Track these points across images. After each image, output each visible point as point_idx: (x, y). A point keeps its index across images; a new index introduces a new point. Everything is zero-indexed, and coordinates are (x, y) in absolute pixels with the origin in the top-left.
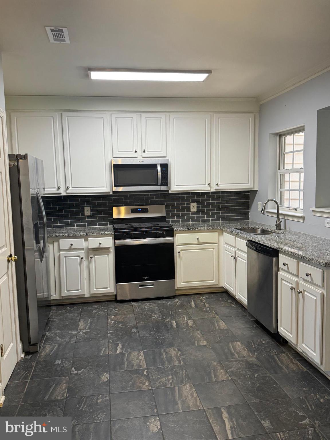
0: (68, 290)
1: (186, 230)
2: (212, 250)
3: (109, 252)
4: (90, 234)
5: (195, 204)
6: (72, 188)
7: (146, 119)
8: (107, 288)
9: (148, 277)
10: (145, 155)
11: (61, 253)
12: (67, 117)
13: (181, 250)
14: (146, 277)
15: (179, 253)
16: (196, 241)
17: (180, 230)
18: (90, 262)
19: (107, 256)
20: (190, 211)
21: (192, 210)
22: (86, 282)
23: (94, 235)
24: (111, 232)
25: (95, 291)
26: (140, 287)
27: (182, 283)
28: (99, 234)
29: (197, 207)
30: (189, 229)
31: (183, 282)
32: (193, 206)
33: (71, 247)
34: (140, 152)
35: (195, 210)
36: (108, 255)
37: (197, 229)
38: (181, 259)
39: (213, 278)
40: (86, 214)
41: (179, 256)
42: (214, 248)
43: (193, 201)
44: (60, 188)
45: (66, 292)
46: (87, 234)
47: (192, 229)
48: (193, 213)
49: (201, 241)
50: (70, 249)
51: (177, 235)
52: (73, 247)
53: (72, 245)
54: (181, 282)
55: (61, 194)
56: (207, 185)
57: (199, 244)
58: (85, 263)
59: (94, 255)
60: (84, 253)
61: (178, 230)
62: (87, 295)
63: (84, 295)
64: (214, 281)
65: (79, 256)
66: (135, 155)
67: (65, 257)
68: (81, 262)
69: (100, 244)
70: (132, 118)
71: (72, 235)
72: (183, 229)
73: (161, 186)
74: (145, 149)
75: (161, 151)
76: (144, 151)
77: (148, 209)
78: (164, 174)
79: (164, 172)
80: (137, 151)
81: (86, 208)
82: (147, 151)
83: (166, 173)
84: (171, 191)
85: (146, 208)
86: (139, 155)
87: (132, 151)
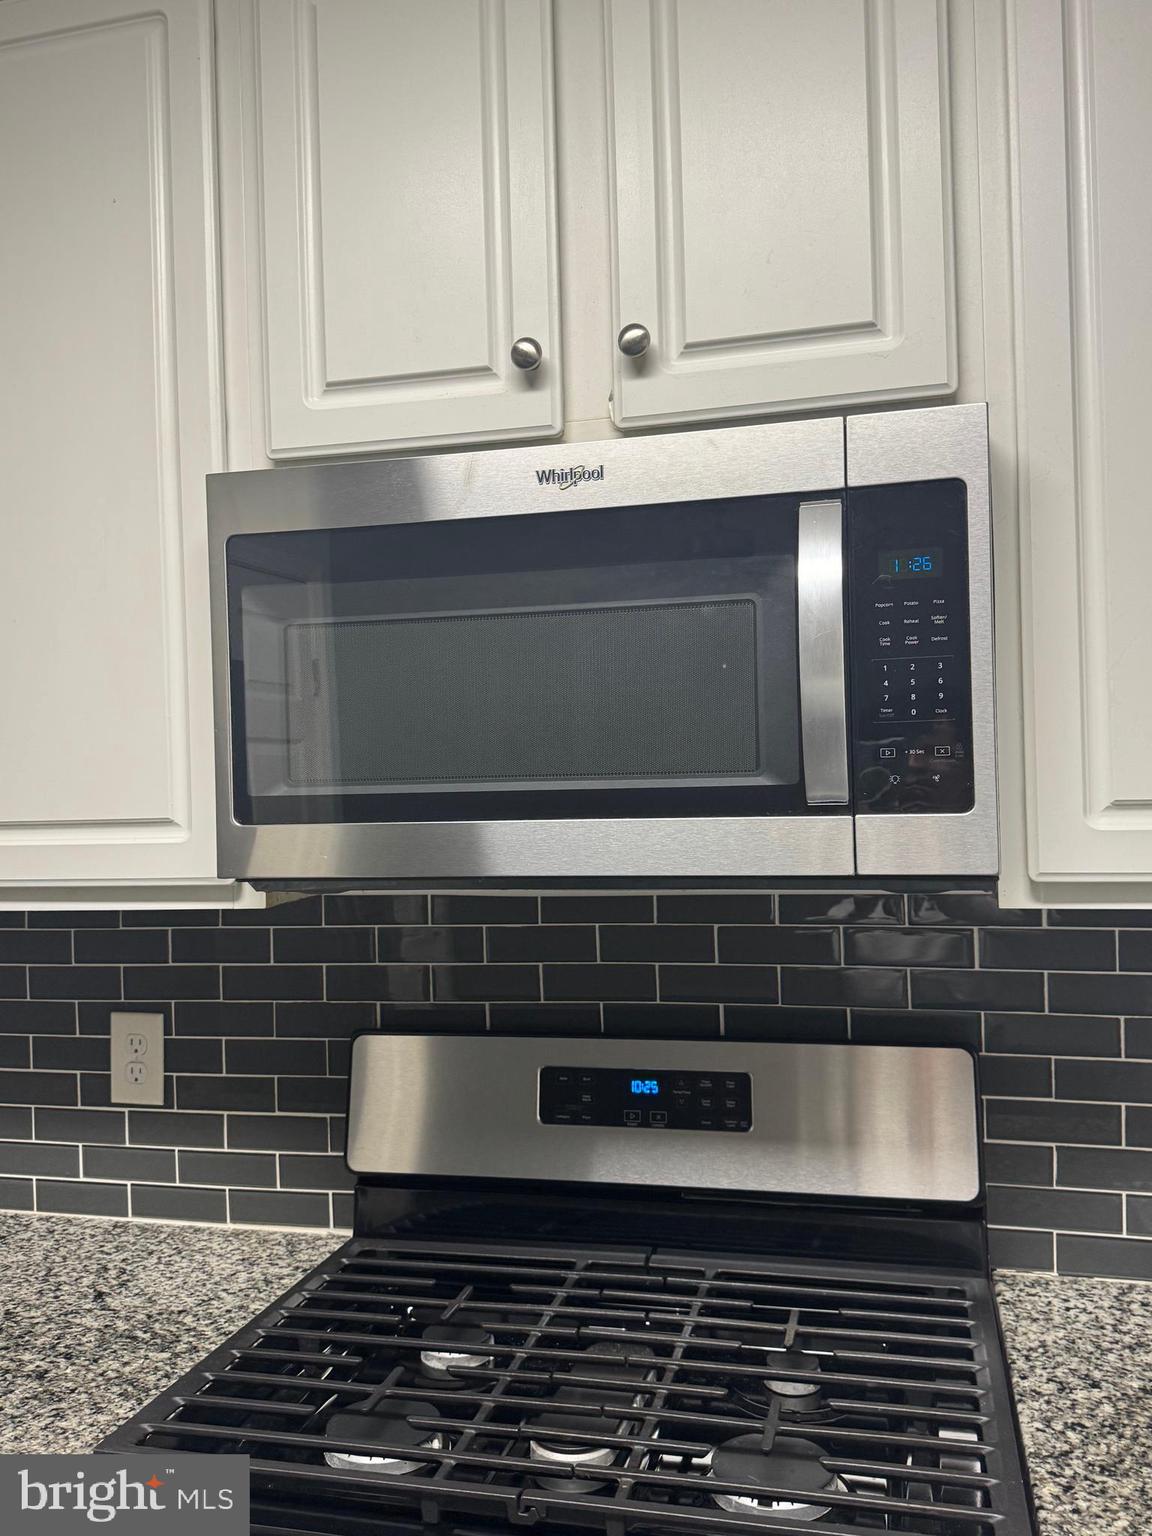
10: (646, 397)
40: (122, 1091)
73: (852, 808)
74: (640, 311)
75: (869, 328)
76: (637, 355)
77: (743, 1081)
78: (912, 630)
79: (912, 612)
80: (545, 354)
81: (122, 1026)
82: (674, 348)
83: (939, 620)
84: (1036, 888)
85: (718, 1078)
86: (575, 412)
87: (484, 371)
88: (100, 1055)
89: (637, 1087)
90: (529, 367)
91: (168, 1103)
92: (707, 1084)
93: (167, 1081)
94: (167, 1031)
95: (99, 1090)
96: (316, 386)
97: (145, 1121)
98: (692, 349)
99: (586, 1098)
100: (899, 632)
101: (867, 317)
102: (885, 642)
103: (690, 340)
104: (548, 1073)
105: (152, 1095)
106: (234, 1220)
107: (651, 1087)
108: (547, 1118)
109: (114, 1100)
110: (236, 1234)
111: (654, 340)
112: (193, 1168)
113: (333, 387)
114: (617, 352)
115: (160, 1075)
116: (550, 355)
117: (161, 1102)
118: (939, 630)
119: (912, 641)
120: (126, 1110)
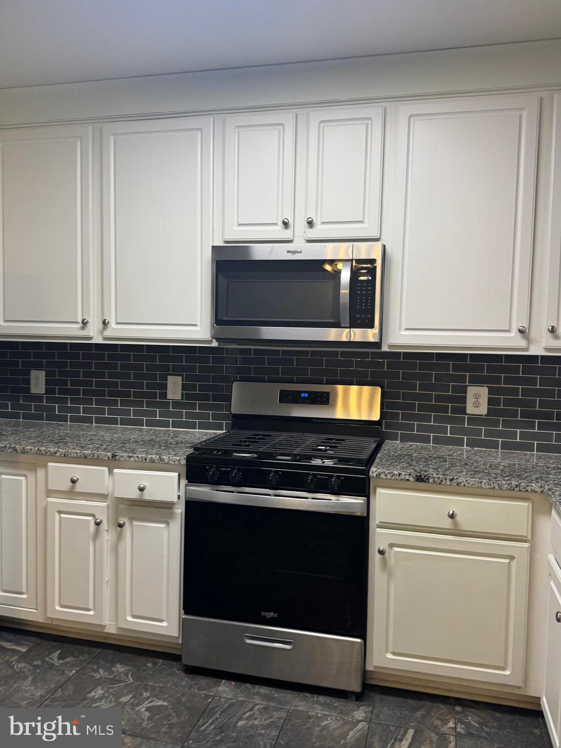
0: (62, 603)
1: (411, 479)
2: (507, 561)
3: (172, 516)
4: (122, 456)
5: (483, 392)
6: (118, 323)
7: (322, 125)
8: (161, 621)
9: (276, 615)
10: (313, 234)
11: (50, 499)
12: (114, 135)
13: (392, 545)
14: (271, 614)
15: (381, 552)
16: (447, 523)
17: (389, 477)
18: (120, 537)
19: (163, 526)
20: (463, 410)
21: (471, 409)
22: (107, 591)
23: (132, 459)
24: (178, 458)
25: (131, 622)
26: (248, 641)
27: (389, 656)
28: (146, 459)
29: (490, 402)
30: (419, 479)
31: (394, 654)
32: (477, 396)
33: (73, 488)
34: (300, 226)
35: (483, 410)
36: (168, 523)
37: (452, 480)
38: (390, 575)
39: (506, 661)
40: (170, 396)
41: (384, 564)
42: (512, 558)
43: (477, 381)
44: (87, 322)
45: (58, 608)
46: (114, 456)
47: (431, 480)
48: (475, 420)
49: (465, 523)
50: (72, 493)
51: (380, 491)
52: (79, 488)
53: (73, 482)
54: (387, 652)
55: (91, 338)
56: (514, 333)
57: (457, 532)
58: (107, 537)
59: (132, 519)
60: (106, 510)
61: (383, 476)
62: (111, 629)
63: (104, 627)
64: (507, 672)
65: (93, 516)
66: (286, 234)
67: (60, 512)
68: (97, 532)
69: (141, 490)
70: (282, 124)
71: (75, 455)
72: (400, 474)
73: (350, 327)
74: (312, 215)
75: (361, 222)
76: (310, 224)
77: (328, 393)
78: (364, 290)
79: (364, 286)
80: (290, 221)
81: (171, 379)
82: (319, 222)
83: (370, 288)
84: (390, 346)
85: (322, 393)
86: (296, 235)
87: (276, 224)
88: (165, 386)
89: (303, 395)
90: (286, 224)
91: (182, 399)
92: (319, 394)
93: (182, 394)
94: (183, 381)
95: (164, 395)
96: (236, 224)
97: (176, 404)
98: (323, 223)
99: (290, 397)
100: (361, 290)
101: (361, 219)
102: (359, 292)
103: (323, 221)
104: (281, 391)
105: (178, 397)
106: (199, 429)
107: (306, 395)
108: (280, 402)
109: (168, 398)
110: (198, 432)
111: (314, 221)
112: (188, 415)
113: (240, 225)
114: (306, 224)
115: (181, 392)
116: (291, 222)
117: (180, 399)
118: (370, 290)
119: (364, 292)
120: (171, 401)
